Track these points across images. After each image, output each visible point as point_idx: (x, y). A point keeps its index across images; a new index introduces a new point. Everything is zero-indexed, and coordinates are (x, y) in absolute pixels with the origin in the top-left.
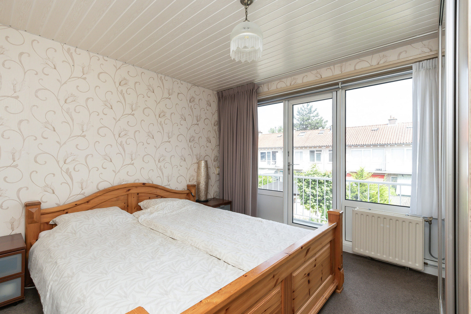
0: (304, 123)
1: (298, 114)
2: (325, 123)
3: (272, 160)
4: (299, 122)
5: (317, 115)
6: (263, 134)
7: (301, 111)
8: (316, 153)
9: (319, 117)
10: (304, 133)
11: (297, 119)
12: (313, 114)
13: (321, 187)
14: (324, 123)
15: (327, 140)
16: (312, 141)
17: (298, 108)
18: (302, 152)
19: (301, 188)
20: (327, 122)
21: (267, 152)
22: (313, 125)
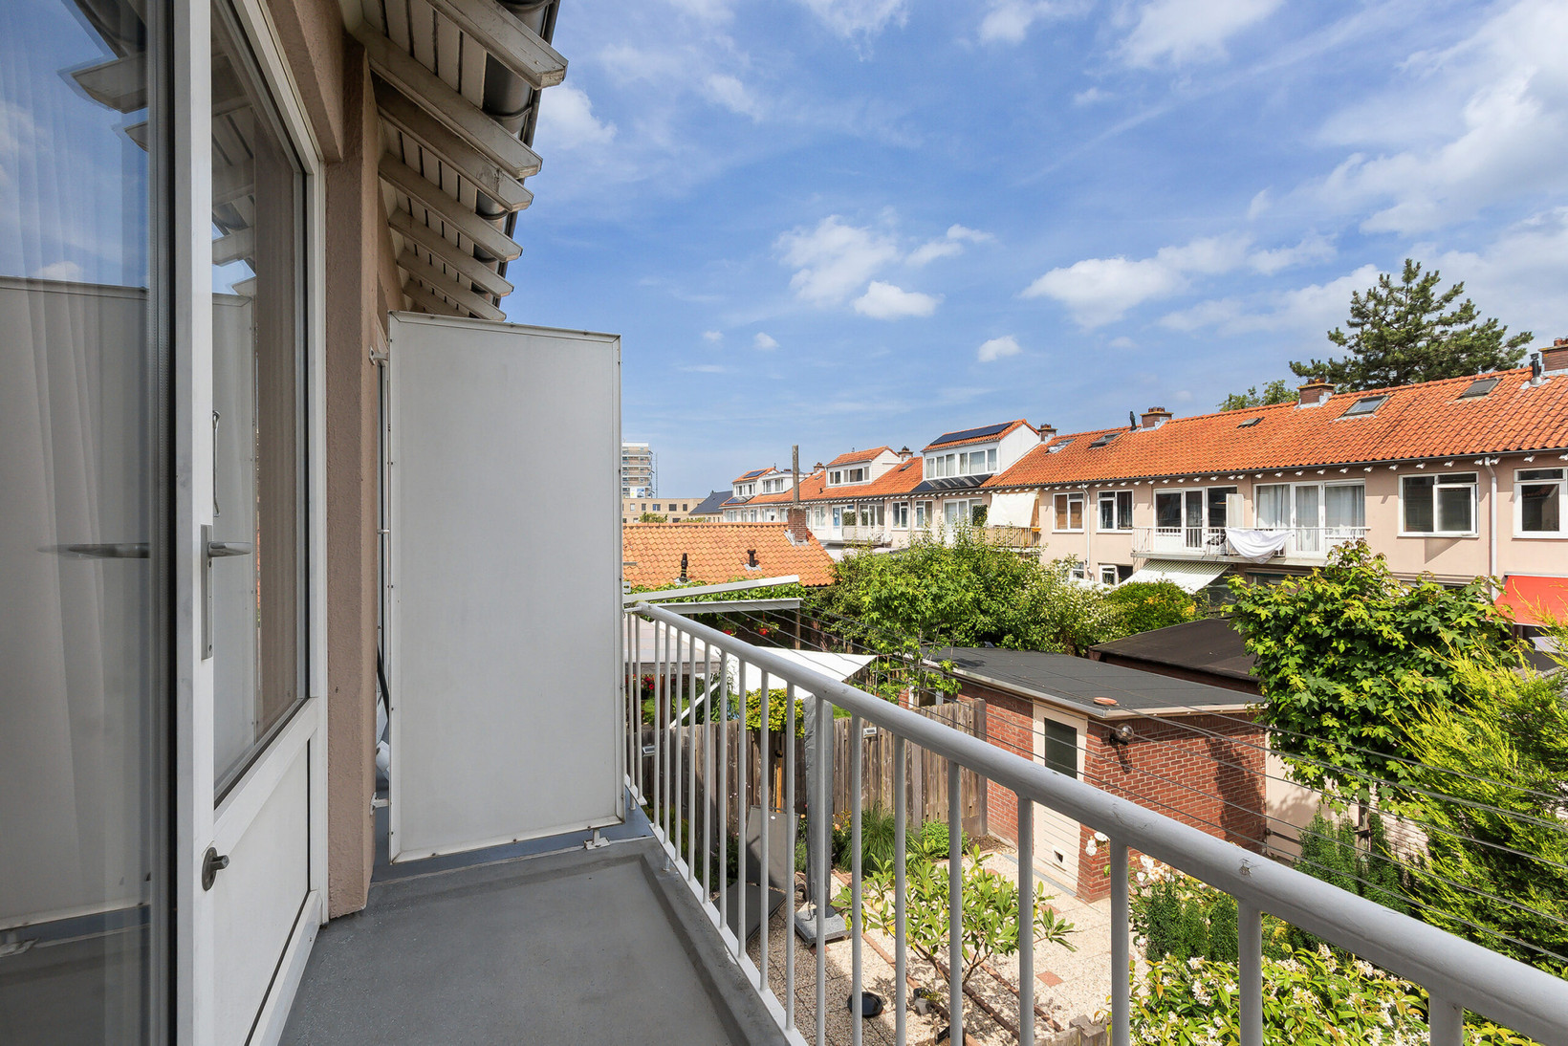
0: (1389, 358)
1: (1357, 320)
2: (1512, 344)
3: (1211, 525)
4: (1360, 357)
5: (1467, 313)
6: (1174, 418)
7: (1371, 305)
8: (1441, 490)
9: (1480, 322)
10: (1377, 402)
11: (1353, 342)
12: (1441, 311)
13: (1390, 675)
14: (1507, 349)
15: (1512, 423)
16: (1421, 431)
17: (1355, 294)
18: (1361, 487)
19: (1273, 666)
20: (1525, 341)
21: (1187, 493)
22: (1440, 364)
